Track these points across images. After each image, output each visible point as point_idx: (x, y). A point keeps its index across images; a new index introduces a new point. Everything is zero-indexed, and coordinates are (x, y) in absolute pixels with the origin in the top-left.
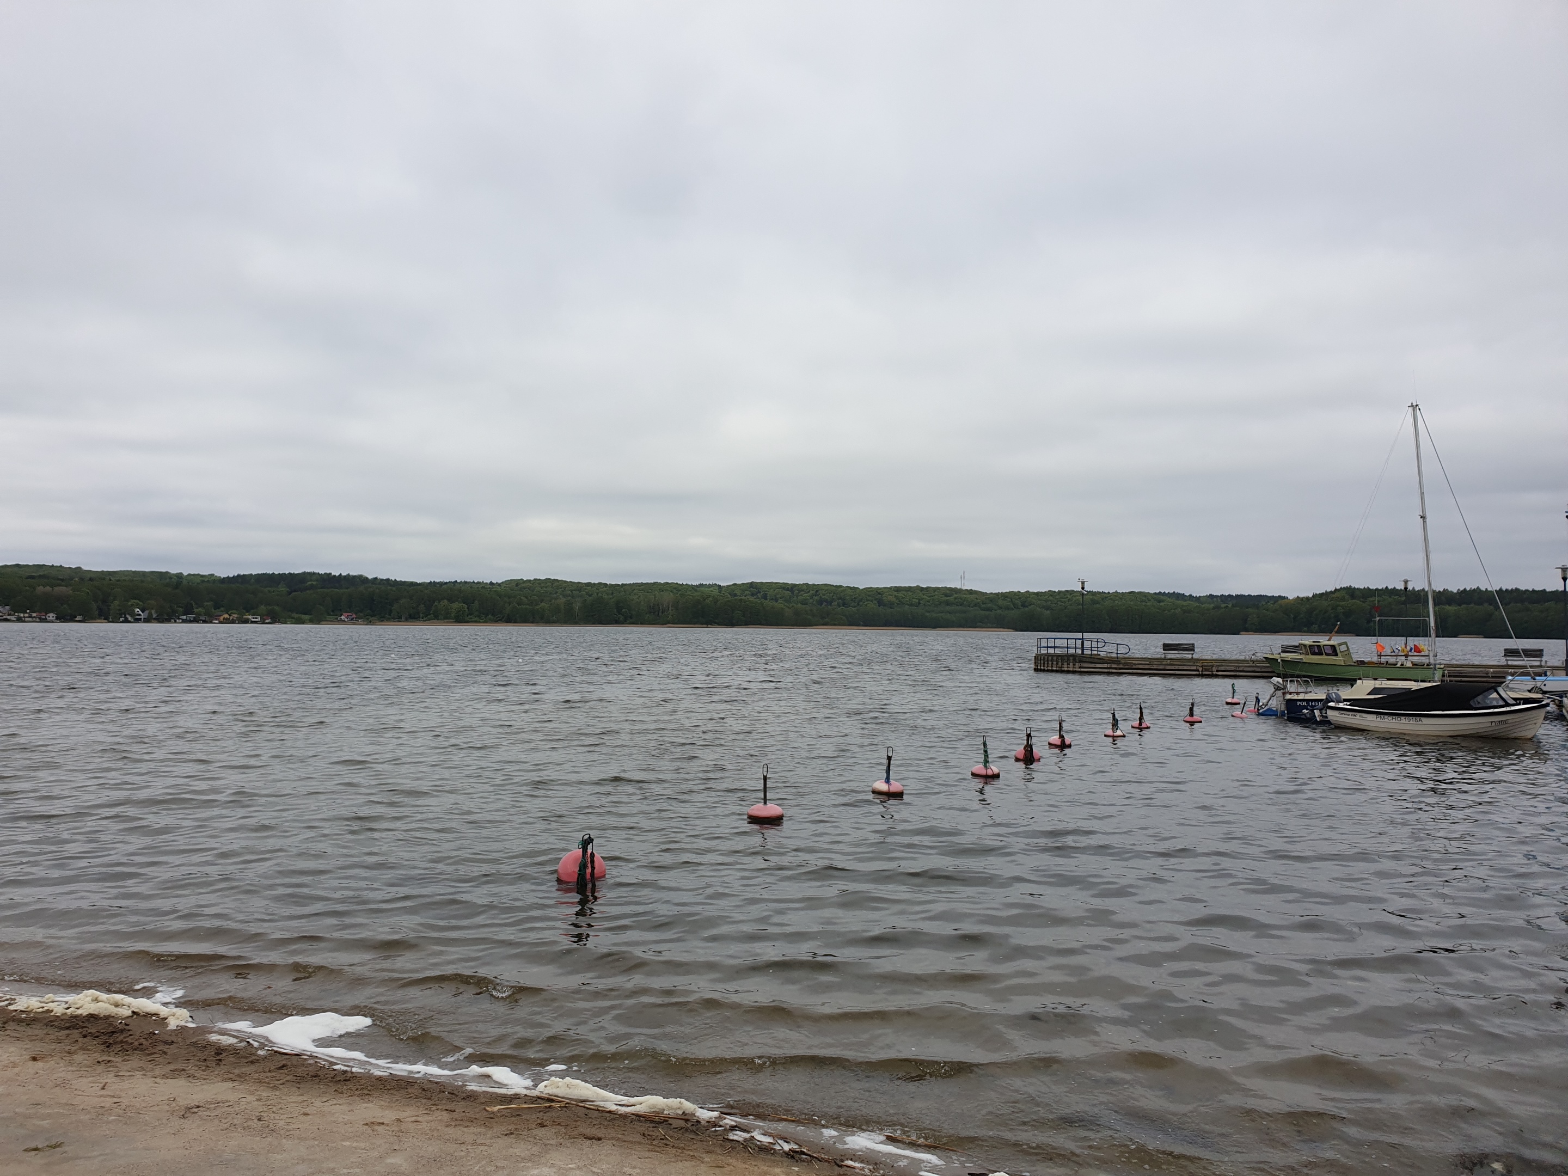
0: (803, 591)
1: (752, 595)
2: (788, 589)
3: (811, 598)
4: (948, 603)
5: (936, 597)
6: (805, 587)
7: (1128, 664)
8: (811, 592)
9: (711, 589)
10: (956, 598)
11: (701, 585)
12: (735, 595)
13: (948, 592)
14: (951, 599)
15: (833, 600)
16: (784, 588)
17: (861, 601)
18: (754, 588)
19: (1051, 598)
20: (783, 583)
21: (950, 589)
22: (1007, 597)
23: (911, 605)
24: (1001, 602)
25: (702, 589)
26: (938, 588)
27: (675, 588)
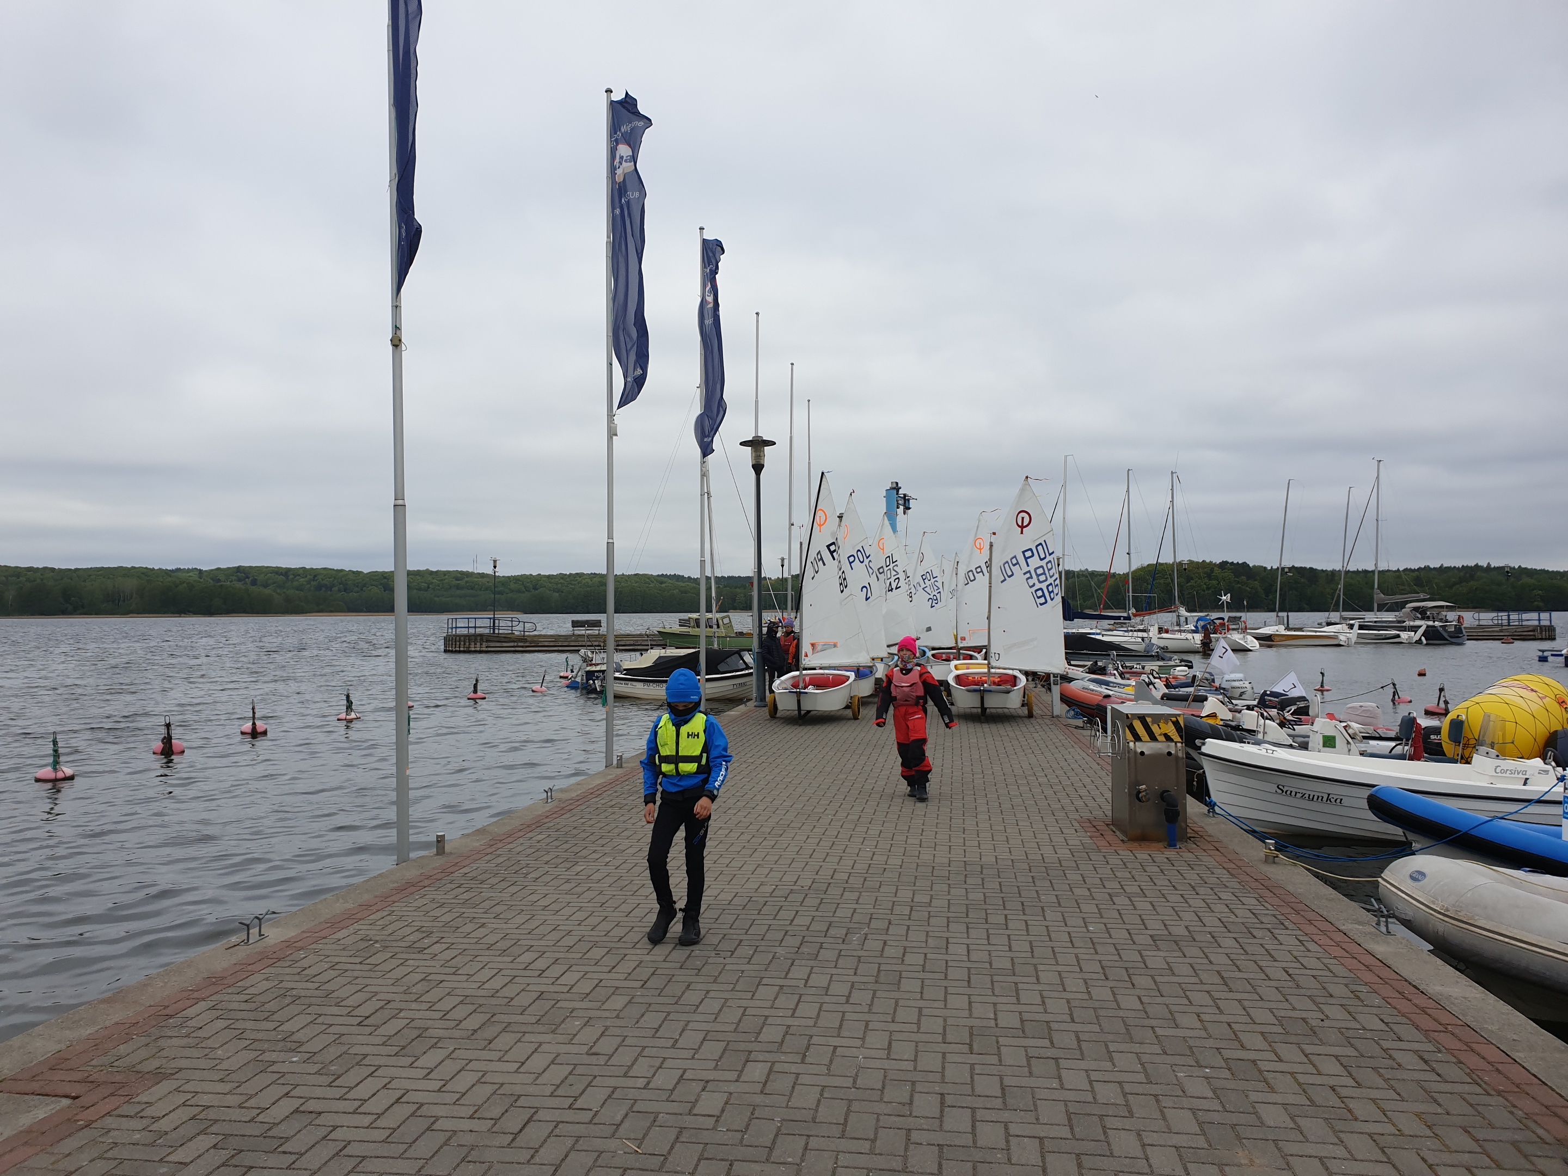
0: (299, 575)
1: (240, 580)
2: (281, 574)
3: (309, 582)
4: (458, 587)
5: (446, 581)
6: (301, 571)
7: (534, 642)
8: (308, 577)
9: (190, 574)
10: (467, 582)
11: (178, 570)
12: (219, 581)
13: (459, 575)
14: (462, 583)
15: (333, 585)
16: (277, 573)
17: (364, 585)
18: (241, 573)
19: (562, 581)
20: (277, 567)
21: (462, 573)
22: (519, 580)
23: (420, 589)
24: (512, 586)
25: (179, 574)
26: (449, 572)
27: (143, 573)
